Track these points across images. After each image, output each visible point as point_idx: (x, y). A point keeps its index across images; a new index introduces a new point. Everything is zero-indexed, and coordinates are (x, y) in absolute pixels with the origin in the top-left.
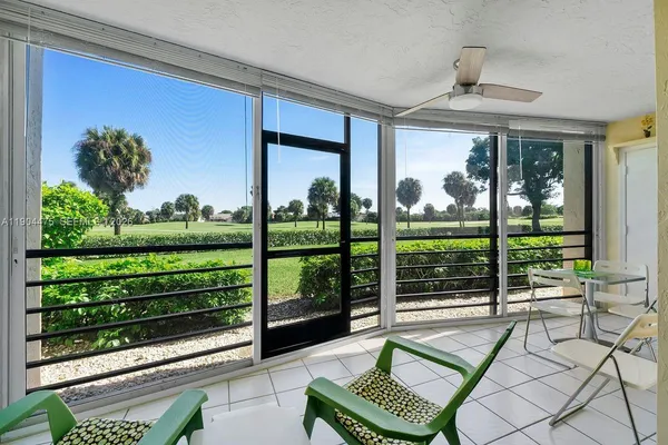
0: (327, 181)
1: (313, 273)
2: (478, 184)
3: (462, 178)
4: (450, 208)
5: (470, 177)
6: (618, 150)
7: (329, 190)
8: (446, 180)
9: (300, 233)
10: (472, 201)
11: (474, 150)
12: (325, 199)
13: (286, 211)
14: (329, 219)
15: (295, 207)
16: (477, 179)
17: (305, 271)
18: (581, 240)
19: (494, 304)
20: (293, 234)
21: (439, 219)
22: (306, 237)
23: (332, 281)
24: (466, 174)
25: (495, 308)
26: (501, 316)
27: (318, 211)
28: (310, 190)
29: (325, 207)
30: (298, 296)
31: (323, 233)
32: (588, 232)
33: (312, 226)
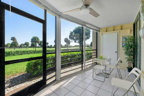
0: (36, 37)
1: (32, 65)
2: (71, 40)
3: (68, 39)
4: (65, 45)
5: (70, 39)
6: (102, 34)
7: (37, 40)
8: (65, 39)
9: (28, 51)
10: (69, 44)
11: (70, 34)
12: (36, 42)
13: (24, 45)
14: (37, 47)
15: (27, 44)
16: (71, 39)
17: (28, 65)
18: (95, 51)
19: (82, 67)
20: (26, 51)
21: (63, 47)
22: (30, 52)
23: (39, 67)
24: (69, 38)
25: (83, 68)
26: (84, 70)
27: (34, 45)
28: (32, 39)
29: (36, 44)
30: (26, 73)
31: (35, 51)
32: (97, 50)
33: (32, 49)
